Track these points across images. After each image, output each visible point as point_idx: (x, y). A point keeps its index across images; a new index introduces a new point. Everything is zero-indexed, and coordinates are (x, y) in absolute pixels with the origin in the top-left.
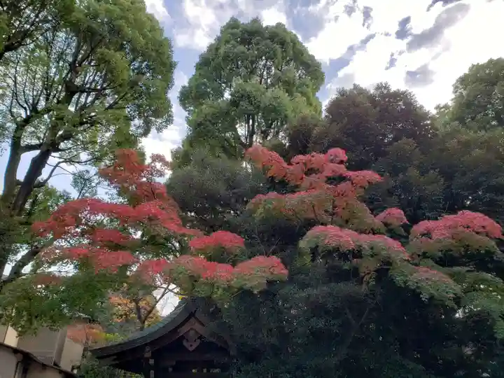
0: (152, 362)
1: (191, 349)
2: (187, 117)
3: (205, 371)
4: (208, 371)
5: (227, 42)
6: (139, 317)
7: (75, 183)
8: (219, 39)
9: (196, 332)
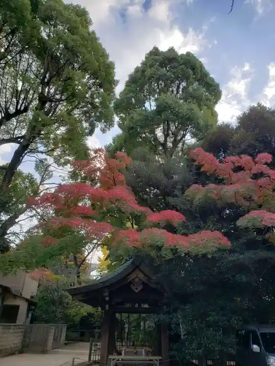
0: (107, 299)
1: (136, 291)
2: (118, 122)
3: (137, 306)
4: (140, 305)
5: (151, 66)
6: (76, 264)
7: (37, 168)
8: (144, 64)
9: (140, 279)
